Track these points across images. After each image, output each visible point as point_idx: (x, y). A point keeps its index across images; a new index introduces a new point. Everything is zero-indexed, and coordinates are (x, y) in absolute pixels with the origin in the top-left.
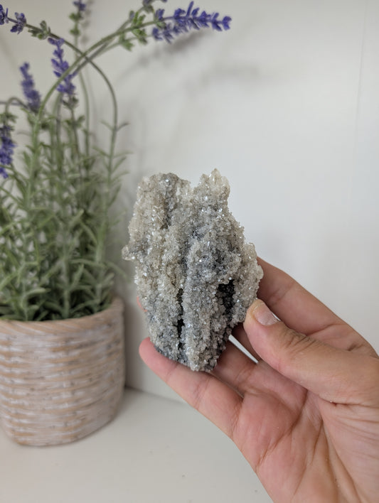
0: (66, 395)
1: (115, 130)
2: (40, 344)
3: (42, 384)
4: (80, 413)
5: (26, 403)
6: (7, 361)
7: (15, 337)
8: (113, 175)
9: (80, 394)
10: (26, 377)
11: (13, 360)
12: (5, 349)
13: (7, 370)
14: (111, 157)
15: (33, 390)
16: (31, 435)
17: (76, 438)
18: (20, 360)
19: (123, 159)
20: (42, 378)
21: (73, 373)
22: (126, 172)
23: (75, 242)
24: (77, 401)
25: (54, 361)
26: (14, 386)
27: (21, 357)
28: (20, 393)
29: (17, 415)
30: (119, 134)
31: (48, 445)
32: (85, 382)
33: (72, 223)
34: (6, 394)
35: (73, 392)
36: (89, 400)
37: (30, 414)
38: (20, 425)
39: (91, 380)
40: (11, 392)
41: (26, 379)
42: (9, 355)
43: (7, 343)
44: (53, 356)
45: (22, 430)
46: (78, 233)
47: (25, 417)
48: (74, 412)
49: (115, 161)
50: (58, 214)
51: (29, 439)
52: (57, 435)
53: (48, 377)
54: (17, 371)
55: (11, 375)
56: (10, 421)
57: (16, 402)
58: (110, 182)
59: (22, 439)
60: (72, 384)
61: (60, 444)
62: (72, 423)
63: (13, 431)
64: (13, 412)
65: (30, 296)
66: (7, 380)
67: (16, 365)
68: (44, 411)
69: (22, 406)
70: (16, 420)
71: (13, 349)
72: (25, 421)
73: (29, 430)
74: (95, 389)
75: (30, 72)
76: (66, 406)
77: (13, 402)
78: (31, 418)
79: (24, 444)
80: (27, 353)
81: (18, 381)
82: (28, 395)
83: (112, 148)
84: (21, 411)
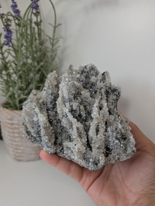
1: (55, 27)
5: (20, 144)
6: (12, 127)
7: (15, 117)
8: (54, 48)
10: (19, 133)
11: (14, 126)
12: (10, 122)
13: (11, 131)
14: (53, 40)
16: (22, 156)
18: (17, 126)
19: (58, 41)
22: (60, 47)
23: (38, 76)
26: (15, 137)
27: (17, 125)
28: (17, 140)
29: (16, 149)
30: (57, 29)
31: (29, 161)
33: (37, 69)
34: (11, 140)
37: (22, 148)
38: (18, 153)
40: (13, 139)
42: (12, 124)
43: (11, 119)
45: (18, 155)
46: (40, 73)
47: (19, 149)
49: (55, 41)
50: (31, 64)
51: (21, 158)
52: (33, 156)
54: (16, 131)
55: (13, 133)
56: (13, 151)
57: (16, 143)
58: (53, 51)
59: (19, 158)
61: (34, 160)
63: (14, 155)
64: (14, 147)
65: (20, 99)
66: (12, 135)
67: (15, 128)
68: (27, 147)
69: (18, 145)
70: (16, 151)
71: (14, 122)
72: (20, 151)
73: (22, 155)
77: (14, 143)
78: (22, 150)
79: (19, 160)
81: (16, 135)
82: (21, 140)
83: (54, 36)
84: (18, 147)
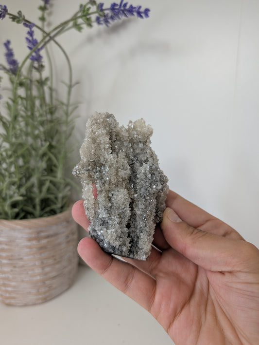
0: (38, 271)
1: (70, 87)
2: (20, 235)
3: (21, 263)
4: (48, 282)
5: (10, 276)
7: (2, 231)
8: (70, 118)
9: (47, 269)
10: (10, 258)
14: (68, 105)
15: (15, 267)
16: (14, 298)
17: (45, 300)
18: (6, 247)
19: (76, 107)
20: (21, 259)
21: (43, 255)
22: (78, 116)
23: (43, 165)
24: (46, 274)
25: (30, 247)
26: (2, 265)
27: (6, 244)
28: (6, 269)
29: (4, 285)
30: (73, 90)
31: (26, 305)
32: (51, 261)
33: (41, 152)
35: (43, 268)
36: (54, 274)
37: (13, 284)
38: (7, 291)
39: (55, 259)
41: (10, 260)
44: (29, 244)
45: (8, 295)
46: (45, 159)
47: (9, 286)
48: (43, 282)
49: (70, 108)
50: (31, 145)
51: (12, 301)
52: (32, 298)
53: (26, 258)
54: (4, 254)
57: (4, 276)
58: (67, 123)
59: (8, 301)
60: (42, 263)
61: (34, 304)
62: (43, 290)
63: (2, 295)
64: (1, 282)
65: (12, 202)
67: (3, 250)
68: (23, 281)
69: (7, 279)
70: (3, 288)
72: (9, 289)
73: (13, 295)
74: (58, 266)
75: (11, 46)
76: (38, 278)
77: (1, 276)
78: (14, 287)
79: (9, 305)
80: (11, 242)
81: (4, 261)
82: (12, 271)
83: (69, 100)
84: (7, 282)
